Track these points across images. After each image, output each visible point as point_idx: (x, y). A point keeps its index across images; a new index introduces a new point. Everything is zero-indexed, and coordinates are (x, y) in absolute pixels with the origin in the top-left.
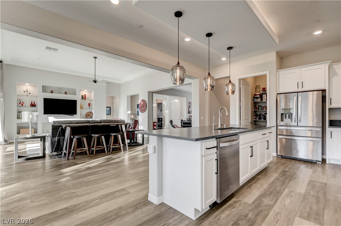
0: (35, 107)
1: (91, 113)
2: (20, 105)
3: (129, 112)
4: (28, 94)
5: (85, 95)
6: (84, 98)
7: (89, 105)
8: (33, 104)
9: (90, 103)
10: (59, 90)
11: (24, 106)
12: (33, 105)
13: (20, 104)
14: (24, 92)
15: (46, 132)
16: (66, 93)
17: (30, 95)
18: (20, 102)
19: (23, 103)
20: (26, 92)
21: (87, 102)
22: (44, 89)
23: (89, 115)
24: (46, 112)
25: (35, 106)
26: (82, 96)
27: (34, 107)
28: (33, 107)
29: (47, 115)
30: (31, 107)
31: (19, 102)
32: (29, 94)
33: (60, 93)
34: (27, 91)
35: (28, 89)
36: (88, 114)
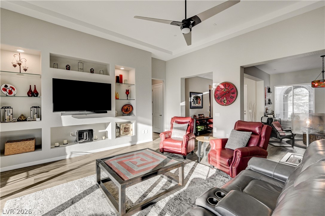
0: (37, 96)
1: (130, 106)
2: (5, 93)
3: (183, 104)
4: (23, 71)
5: (121, 76)
6: (119, 80)
7: (128, 92)
8: (33, 90)
9: (128, 90)
10: (81, 65)
11: (14, 96)
12: (33, 93)
13: (5, 90)
14: (15, 66)
15: (57, 144)
16: (92, 71)
17: (27, 72)
18: (6, 86)
19: (13, 88)
20: (18, 66)
21: (123, 88)
22: (54, 61)
23: (127, 110)
24: (57, 108)
25: (37, 94)
26: (117, 77)
27: (34, 96)
28: (33, 98)
29: (59, 113)
30: (29, 96)
31: (3, 86)
32: (25, 70)
33: (82, 70)
34: (20, 64)
35: (23, 60)
36: (126, 108)
